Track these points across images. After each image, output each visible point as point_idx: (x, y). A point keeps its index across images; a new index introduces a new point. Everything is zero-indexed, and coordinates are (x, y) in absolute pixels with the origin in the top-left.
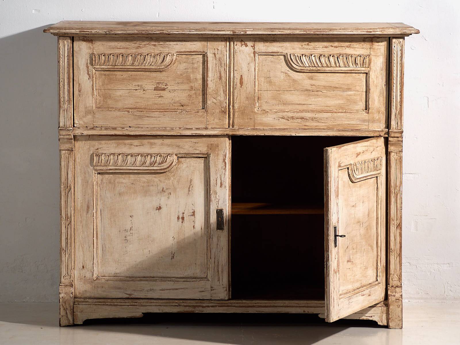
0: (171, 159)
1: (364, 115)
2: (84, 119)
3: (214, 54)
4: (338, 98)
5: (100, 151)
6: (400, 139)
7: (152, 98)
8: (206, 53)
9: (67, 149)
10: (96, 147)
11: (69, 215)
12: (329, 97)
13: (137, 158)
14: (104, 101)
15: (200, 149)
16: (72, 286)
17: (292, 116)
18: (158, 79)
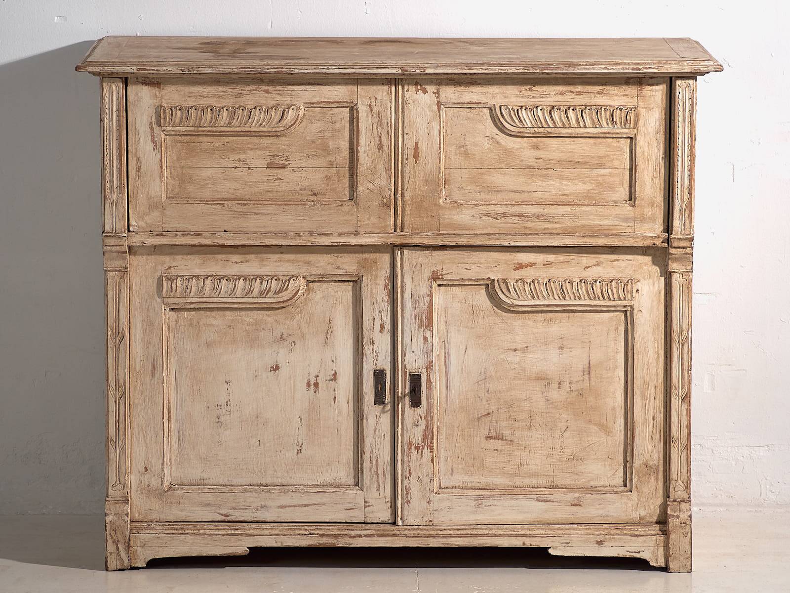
0: (296, 285)
1: (627, 210)
2: (147, 218)
3: (370, 106)
4: (583, 180)
5: (174, 272)
6: (688, 250)
7: (263, 182)
8: (356, 104)
9: (117, 269)
10: (167, 266)
11: (122, 381)
12: (567, 178)
13: (237, 283)
14: (180, 187)
15: (346, 267)
16: (126, 501)
17: (503, 211)
18: (273, 150)
